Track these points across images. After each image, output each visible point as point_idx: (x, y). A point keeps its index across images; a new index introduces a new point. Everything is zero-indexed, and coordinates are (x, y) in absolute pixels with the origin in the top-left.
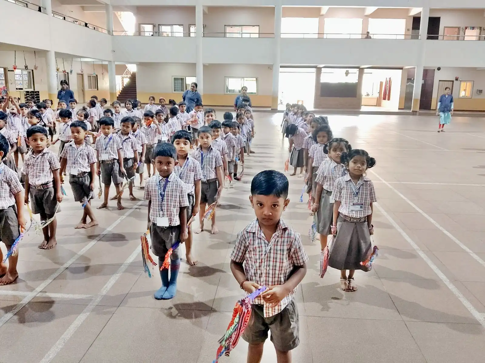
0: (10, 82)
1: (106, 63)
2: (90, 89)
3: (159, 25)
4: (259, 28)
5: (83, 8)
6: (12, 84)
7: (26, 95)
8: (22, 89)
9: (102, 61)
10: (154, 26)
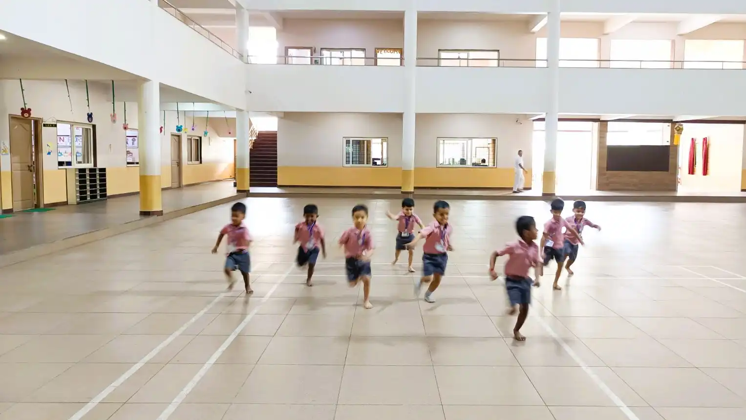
0: (46, 149)
1: (234, 114)
2: (190, 162)
3: (321, 49)
6: (49, 153)
7: (80, 176)
10: (313, 52)
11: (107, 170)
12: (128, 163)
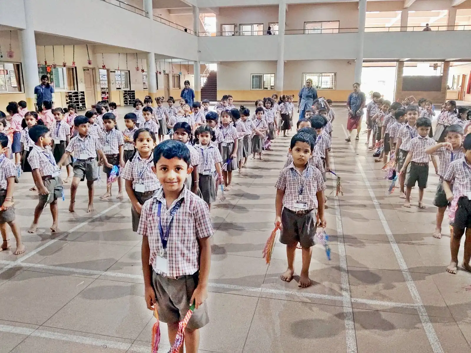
0: (112, 82)
1: (192, 63)
2: (174, 88)
3: (240, 24)
4: (339, 23)
5: (169, 11)
6: (113, 84)
7: (125, 94)
8: (120, 89)
9: (189, 61)
10: (235, 26)
11: (135, 91)
12: (144, 89)
